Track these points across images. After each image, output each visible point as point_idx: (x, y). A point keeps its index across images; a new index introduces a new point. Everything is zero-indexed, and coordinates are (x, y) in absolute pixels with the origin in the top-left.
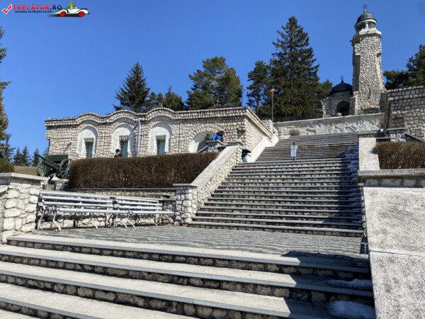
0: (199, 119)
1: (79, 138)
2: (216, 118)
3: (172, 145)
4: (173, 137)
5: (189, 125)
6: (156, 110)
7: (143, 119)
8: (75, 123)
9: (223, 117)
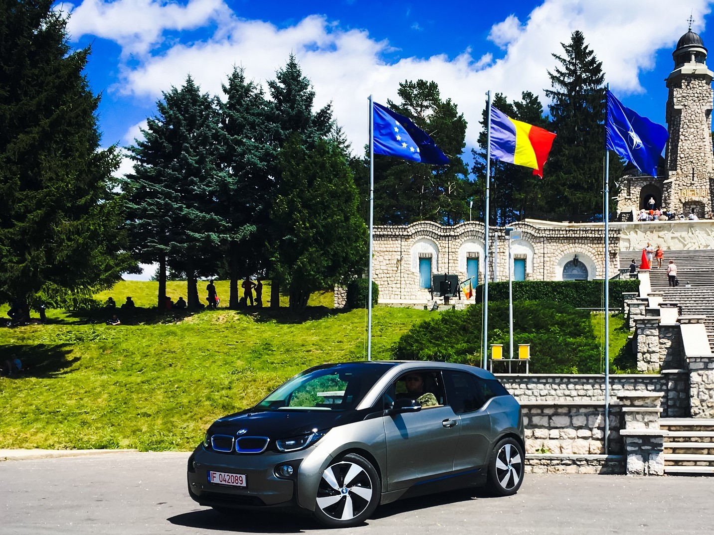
0: (567, 237)
1: (411, 251)
2: (587, 237)
3: (535, 265)
4: (535, 256)
5: (555, 244)
6: (515, 225)
7: (500, 234)
8: (405, 233)
9: (595, 237)
